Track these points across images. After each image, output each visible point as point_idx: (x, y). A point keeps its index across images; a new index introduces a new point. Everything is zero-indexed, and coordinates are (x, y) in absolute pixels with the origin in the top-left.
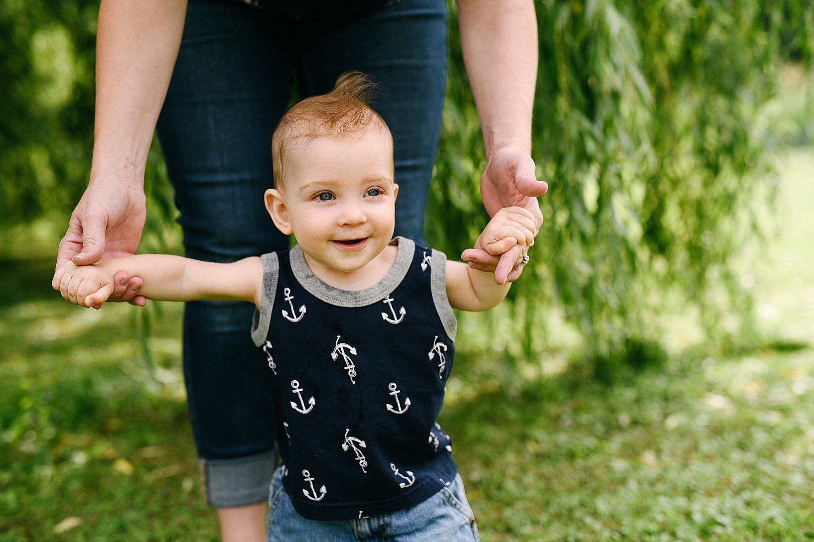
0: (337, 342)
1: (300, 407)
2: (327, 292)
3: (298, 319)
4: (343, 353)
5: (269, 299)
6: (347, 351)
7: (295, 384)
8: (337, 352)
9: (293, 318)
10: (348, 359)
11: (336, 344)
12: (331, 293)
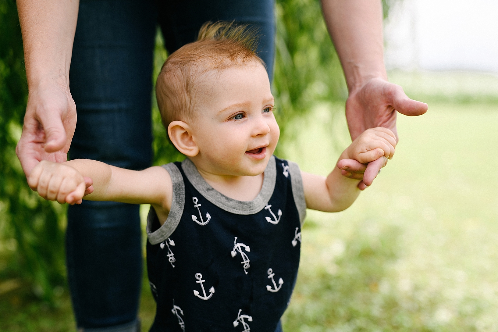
0: (235, 242)
1: (202, 294)
2: (227, 203)
3: (205, 223)
4: (240, 251)
5: (179, 205)
6: (243, 249)
7: (199, 276)
8: (236, 250)
9: (201, 222)
10: (245, 257)
11: (235, 244)
12: (231, 203)
